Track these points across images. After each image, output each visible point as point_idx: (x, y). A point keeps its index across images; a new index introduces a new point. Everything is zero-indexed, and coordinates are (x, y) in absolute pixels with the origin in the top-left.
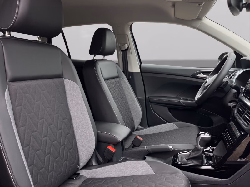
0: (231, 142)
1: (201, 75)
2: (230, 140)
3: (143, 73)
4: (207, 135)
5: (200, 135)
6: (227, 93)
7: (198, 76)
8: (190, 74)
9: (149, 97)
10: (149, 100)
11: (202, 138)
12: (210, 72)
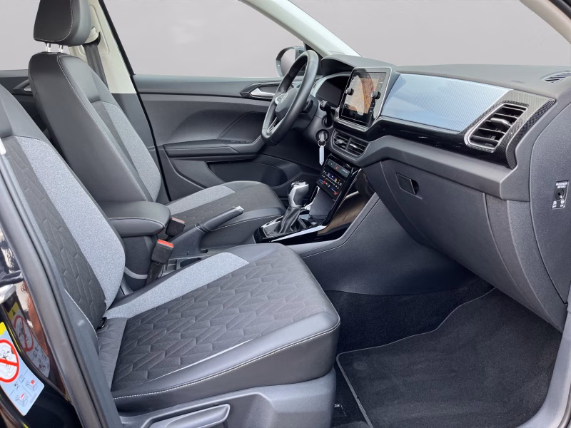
0: (338, 186)
1: (257, 92)
2: (336, 184)
3: (141, 95)
4: (302, 186)
5: (293, 187)
6: (311, 120)
7: (253, 93)
8: (237, 92)
9: (164, 146)
10: (166, 152)
11: (297, 190)
12: (277, 85)
